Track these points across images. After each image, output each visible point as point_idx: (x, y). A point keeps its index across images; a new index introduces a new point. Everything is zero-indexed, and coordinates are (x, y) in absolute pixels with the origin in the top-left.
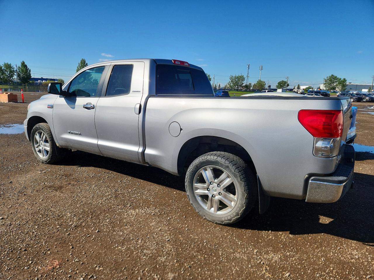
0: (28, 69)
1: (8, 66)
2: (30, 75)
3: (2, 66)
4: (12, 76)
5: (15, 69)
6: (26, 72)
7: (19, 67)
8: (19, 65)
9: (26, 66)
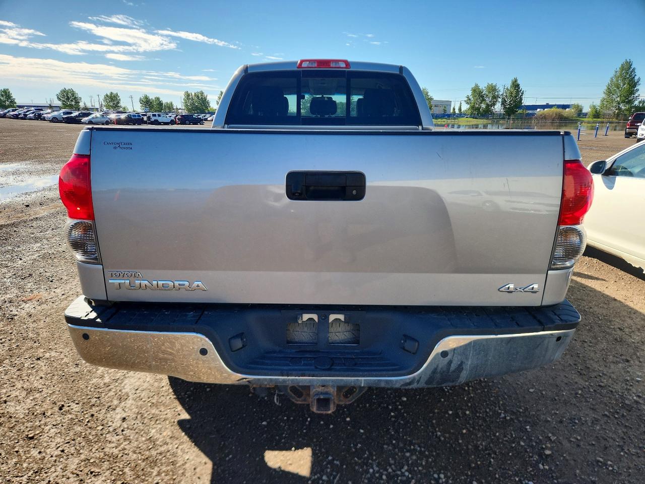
0: (521, 90)
1: (492, 89)
2: (521, 99)
3: (484, 88)
4: (494, 104)
5: (501, 93)
6: (516, 97)
7: (507, 89)
8: (509, 84)
9: (518, 86)
